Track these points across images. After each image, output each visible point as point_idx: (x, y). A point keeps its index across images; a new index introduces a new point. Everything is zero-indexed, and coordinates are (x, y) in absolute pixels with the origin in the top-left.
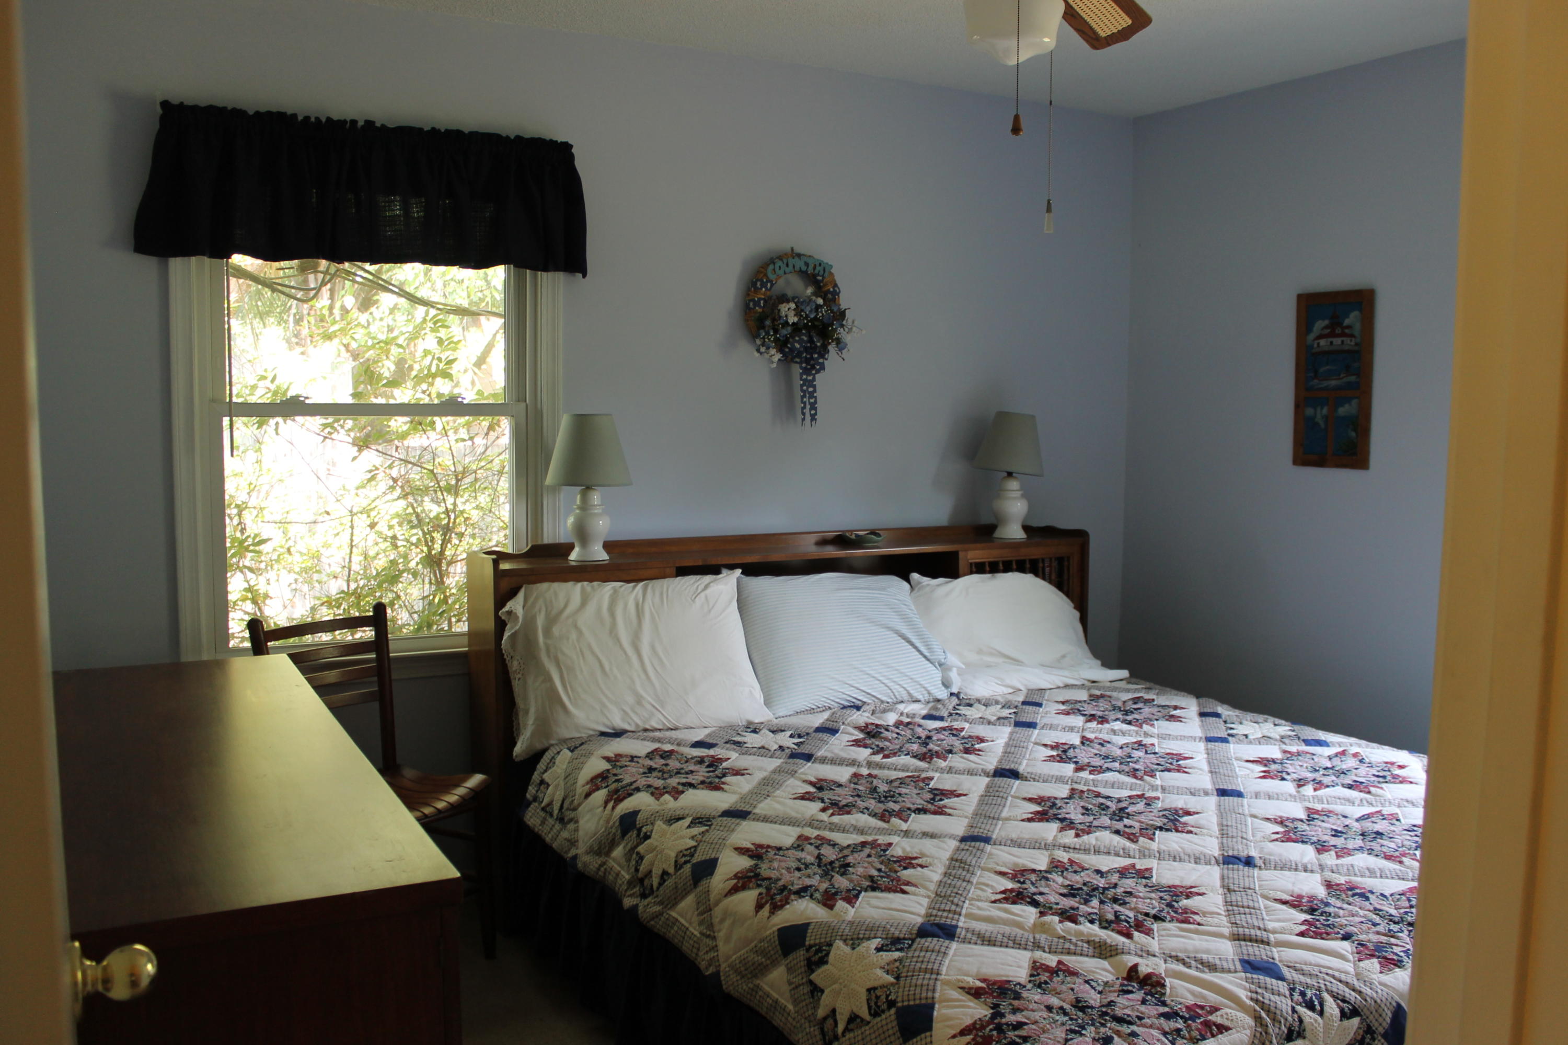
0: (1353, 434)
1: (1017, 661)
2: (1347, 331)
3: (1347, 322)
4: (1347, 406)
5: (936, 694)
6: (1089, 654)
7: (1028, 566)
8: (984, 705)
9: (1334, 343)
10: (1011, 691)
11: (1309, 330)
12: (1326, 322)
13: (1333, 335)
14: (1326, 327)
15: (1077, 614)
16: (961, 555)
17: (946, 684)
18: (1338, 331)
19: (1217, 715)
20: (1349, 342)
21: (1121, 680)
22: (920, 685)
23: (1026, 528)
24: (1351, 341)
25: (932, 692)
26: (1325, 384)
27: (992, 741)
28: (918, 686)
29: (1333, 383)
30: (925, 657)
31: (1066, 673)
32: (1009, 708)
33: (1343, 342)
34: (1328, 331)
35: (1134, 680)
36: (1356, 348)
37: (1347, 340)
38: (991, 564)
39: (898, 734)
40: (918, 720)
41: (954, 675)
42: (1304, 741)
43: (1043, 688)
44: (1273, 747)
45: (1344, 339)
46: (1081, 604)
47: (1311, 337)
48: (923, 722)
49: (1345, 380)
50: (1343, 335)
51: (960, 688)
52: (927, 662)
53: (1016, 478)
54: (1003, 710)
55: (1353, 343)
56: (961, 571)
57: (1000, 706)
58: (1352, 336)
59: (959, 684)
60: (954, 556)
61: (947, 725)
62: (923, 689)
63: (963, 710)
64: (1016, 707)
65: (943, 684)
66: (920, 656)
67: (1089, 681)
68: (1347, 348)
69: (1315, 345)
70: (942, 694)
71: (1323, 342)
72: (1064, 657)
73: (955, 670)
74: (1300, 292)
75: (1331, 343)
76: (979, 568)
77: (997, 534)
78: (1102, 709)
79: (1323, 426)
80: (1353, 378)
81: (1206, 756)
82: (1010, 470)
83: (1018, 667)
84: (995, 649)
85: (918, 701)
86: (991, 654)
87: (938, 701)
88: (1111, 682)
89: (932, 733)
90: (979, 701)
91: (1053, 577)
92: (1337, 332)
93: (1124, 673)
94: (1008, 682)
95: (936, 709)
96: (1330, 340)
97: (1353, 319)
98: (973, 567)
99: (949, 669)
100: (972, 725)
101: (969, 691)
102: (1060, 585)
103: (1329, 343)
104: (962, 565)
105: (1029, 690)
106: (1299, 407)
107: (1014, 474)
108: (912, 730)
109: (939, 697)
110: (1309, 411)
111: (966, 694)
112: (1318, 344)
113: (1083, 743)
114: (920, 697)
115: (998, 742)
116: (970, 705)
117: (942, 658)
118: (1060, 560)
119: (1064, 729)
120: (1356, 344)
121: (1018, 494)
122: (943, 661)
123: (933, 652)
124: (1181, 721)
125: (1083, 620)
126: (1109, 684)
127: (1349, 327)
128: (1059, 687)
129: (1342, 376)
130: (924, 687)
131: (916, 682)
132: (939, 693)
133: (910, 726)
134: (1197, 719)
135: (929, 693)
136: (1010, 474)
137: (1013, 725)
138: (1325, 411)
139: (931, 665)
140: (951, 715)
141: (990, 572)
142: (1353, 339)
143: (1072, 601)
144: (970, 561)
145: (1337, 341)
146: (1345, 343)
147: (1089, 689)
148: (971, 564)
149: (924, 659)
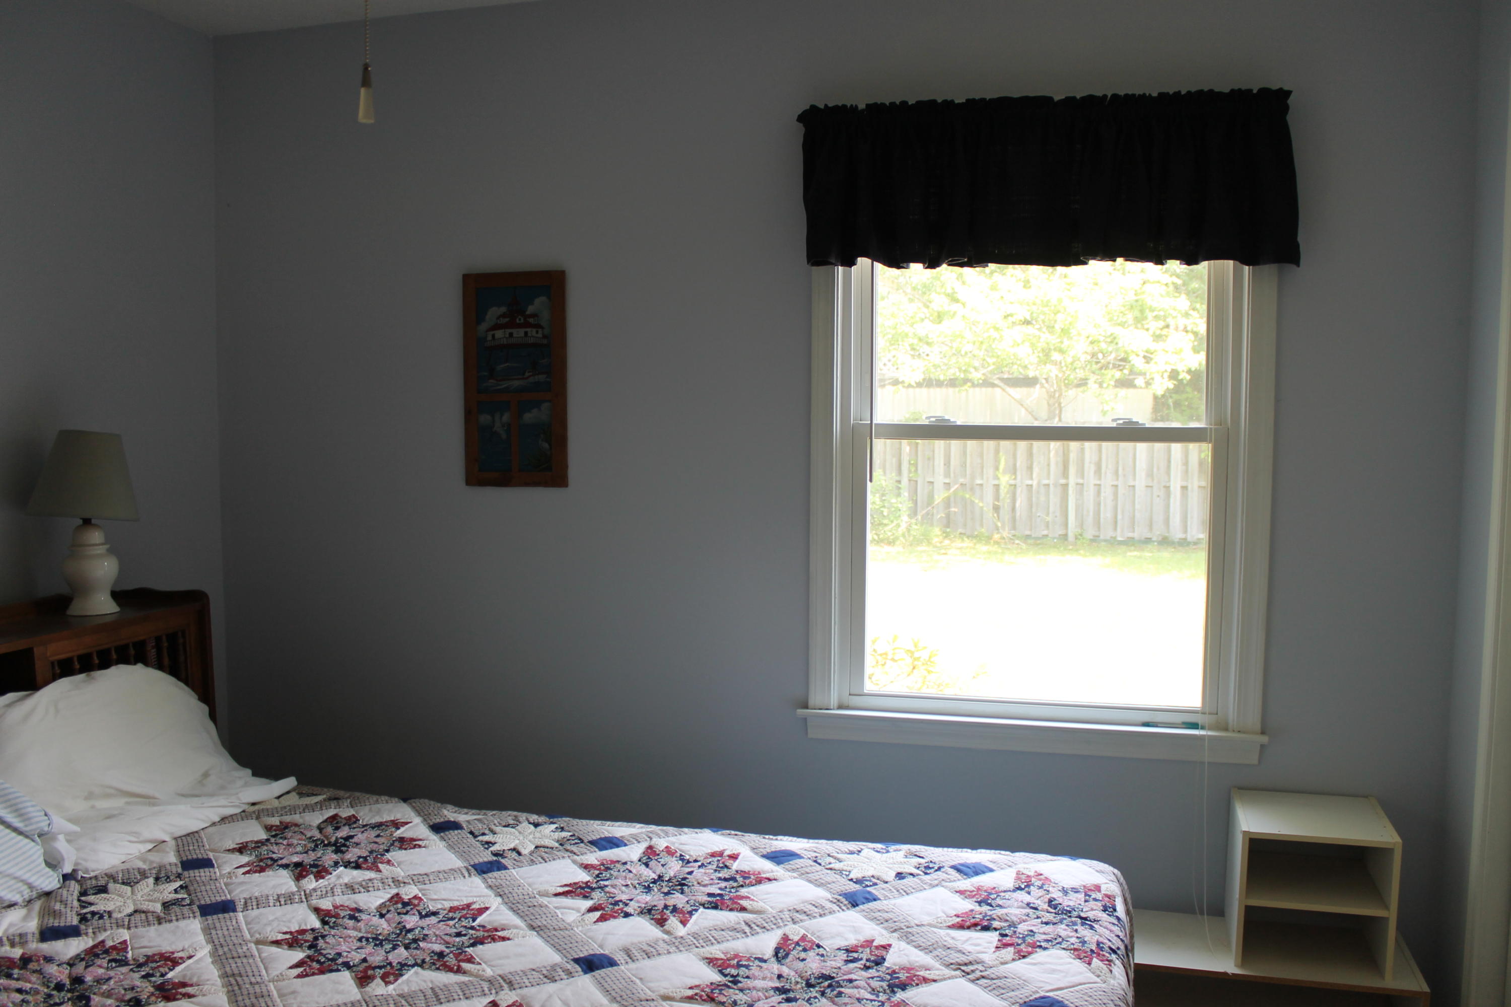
0: (546, 445)
1: (149, 800)
2: (531, 320)
3: (530, 310)
4: (535, 411)
5: (43, 886)
6: (235, 764)
7: (132, 652)
8: (123, 883)
9: (515, 335)
10: (150, 846)
11: (480, 319)
12: (503, 309)
13: (512, 325)
14: (503, 316)
15: (205, 708)
16: (37, 651)
17: (52, 863)
18: (520, 320)
19: (456, 826)
20: (534, 334)
21: (288, 792)
22: (15, 878)
23: (116, 595)
24: (537, 332)
25: (36, 884)
26: (504, 385)
27: (190, 957)
28: (13, 882)
29: (516, 383)
30: (15, 830)
31: (223, 802)
32: (168, 879)
33: (526, 333)
34: (507, 320)
35: (305, 789)
36: (545, 341)
37: (532, 332)
38: (81, 658)
39: (19, 991)
40: (34, 946)
41: (61, 845)
42: (593, 843)
43: (195, 829)
44: (562, 861)
45: (528, 330)
46: (205, 694)
47: (483, 327)
48: (47, 947)
49: (531, 380)
50: (527, 325)
51: (76, 864)
52: (21, 837)
53: (96, 526)
54: (161, 887)
55: (540, 335)
56: (39, 679)
57: (151, 881)
58: (538, 326)
59: (74, 858)
60: (28, 654)
61: (89, 942)
62: (20, 884)
63: (101, 903)
64: (179, 876)
65: (49, 864)
66: (8, 831)
67: (248, 804)
68: (531, 341)
69: (489, 338)
70: (50, 881)
71: (499, 334)
72: (206, 775)
73: (61, 837)
74: (466, 272)
75: (511, 335)
76: (65, 669)
77: (76, 609)
78: (299, 849)
79: (504, 436)
80: (542, 378)
81: (499, 899)
82: (87, 516)
83: (156, 808)
84: (110, 787)
85: (12, 905)
86: (108, 796)
87: (48, 894)
88: (278, 797)
89: (80, 968)
90: (112, 877)
91: (166, 661)
92: (518, 321)
93: (290, 782)
94: (147, 835)
95: (56, 914)
96: (509, 331)
97: (538, 305)
98: (57, 668)
99: (54, 838)
100: (133, 930)
101: (91, 865)
102: (174, 671)
103: (507, 336)
104: (41, 669)
105: (176, 839)
106: (470, 414)
107: (93, 521)
108: (39, 972)
109: (48, 888)
110: (485, 419)
111: (87, 871)
112: (493, 336)
113: (324, 923)
114: (17, 898)
115: (199, 955)
116: (103, 890)
117: (44, 825)
118: (172, 637)
119: (278, 900)
120: (544, 337)
121: (101, 550)
122: (46, 829)
123: (29, 819)
124: (420, 846)
125: (213, 716)
126: (276, 803)
127: (534, 316)
128: (214, 824)
129: (527, 374)
130: (22, 881)
131: (8, 875)
132: (47, 882)
133: (32, 966)
134: (433, 837)
135: (31, 887)
136: (87, 522)
137: (198, 914)
138: (506, 418)
139: (27, 841)
140: (83, 919)
141: (81, 672)
142: (540, 331)
143: (193, 688)
144: (52, 659)
145: (518, 333)
146: (529, 335)
147: (258, 818)
148: (53, 663)
149: (14, 834)
